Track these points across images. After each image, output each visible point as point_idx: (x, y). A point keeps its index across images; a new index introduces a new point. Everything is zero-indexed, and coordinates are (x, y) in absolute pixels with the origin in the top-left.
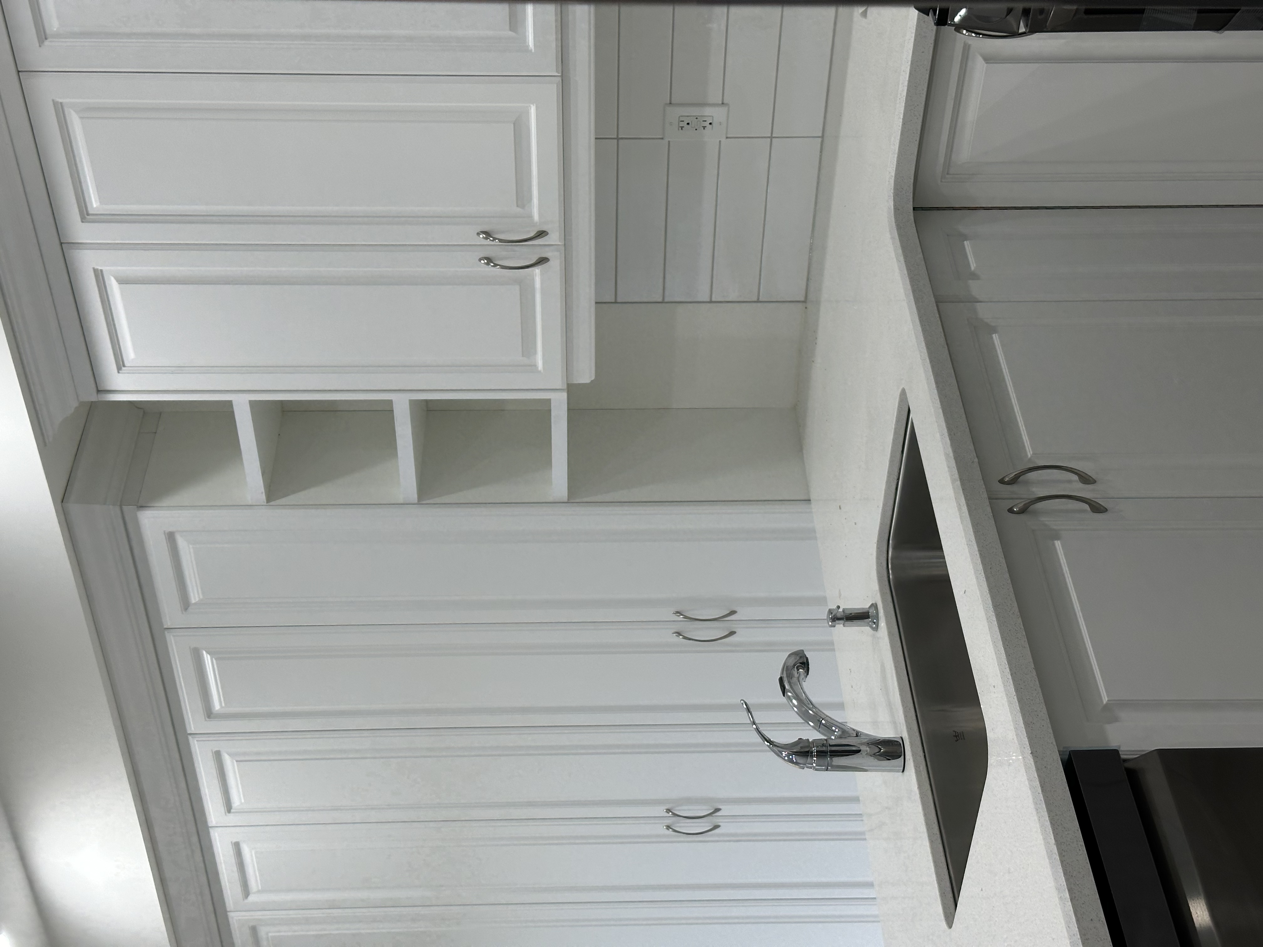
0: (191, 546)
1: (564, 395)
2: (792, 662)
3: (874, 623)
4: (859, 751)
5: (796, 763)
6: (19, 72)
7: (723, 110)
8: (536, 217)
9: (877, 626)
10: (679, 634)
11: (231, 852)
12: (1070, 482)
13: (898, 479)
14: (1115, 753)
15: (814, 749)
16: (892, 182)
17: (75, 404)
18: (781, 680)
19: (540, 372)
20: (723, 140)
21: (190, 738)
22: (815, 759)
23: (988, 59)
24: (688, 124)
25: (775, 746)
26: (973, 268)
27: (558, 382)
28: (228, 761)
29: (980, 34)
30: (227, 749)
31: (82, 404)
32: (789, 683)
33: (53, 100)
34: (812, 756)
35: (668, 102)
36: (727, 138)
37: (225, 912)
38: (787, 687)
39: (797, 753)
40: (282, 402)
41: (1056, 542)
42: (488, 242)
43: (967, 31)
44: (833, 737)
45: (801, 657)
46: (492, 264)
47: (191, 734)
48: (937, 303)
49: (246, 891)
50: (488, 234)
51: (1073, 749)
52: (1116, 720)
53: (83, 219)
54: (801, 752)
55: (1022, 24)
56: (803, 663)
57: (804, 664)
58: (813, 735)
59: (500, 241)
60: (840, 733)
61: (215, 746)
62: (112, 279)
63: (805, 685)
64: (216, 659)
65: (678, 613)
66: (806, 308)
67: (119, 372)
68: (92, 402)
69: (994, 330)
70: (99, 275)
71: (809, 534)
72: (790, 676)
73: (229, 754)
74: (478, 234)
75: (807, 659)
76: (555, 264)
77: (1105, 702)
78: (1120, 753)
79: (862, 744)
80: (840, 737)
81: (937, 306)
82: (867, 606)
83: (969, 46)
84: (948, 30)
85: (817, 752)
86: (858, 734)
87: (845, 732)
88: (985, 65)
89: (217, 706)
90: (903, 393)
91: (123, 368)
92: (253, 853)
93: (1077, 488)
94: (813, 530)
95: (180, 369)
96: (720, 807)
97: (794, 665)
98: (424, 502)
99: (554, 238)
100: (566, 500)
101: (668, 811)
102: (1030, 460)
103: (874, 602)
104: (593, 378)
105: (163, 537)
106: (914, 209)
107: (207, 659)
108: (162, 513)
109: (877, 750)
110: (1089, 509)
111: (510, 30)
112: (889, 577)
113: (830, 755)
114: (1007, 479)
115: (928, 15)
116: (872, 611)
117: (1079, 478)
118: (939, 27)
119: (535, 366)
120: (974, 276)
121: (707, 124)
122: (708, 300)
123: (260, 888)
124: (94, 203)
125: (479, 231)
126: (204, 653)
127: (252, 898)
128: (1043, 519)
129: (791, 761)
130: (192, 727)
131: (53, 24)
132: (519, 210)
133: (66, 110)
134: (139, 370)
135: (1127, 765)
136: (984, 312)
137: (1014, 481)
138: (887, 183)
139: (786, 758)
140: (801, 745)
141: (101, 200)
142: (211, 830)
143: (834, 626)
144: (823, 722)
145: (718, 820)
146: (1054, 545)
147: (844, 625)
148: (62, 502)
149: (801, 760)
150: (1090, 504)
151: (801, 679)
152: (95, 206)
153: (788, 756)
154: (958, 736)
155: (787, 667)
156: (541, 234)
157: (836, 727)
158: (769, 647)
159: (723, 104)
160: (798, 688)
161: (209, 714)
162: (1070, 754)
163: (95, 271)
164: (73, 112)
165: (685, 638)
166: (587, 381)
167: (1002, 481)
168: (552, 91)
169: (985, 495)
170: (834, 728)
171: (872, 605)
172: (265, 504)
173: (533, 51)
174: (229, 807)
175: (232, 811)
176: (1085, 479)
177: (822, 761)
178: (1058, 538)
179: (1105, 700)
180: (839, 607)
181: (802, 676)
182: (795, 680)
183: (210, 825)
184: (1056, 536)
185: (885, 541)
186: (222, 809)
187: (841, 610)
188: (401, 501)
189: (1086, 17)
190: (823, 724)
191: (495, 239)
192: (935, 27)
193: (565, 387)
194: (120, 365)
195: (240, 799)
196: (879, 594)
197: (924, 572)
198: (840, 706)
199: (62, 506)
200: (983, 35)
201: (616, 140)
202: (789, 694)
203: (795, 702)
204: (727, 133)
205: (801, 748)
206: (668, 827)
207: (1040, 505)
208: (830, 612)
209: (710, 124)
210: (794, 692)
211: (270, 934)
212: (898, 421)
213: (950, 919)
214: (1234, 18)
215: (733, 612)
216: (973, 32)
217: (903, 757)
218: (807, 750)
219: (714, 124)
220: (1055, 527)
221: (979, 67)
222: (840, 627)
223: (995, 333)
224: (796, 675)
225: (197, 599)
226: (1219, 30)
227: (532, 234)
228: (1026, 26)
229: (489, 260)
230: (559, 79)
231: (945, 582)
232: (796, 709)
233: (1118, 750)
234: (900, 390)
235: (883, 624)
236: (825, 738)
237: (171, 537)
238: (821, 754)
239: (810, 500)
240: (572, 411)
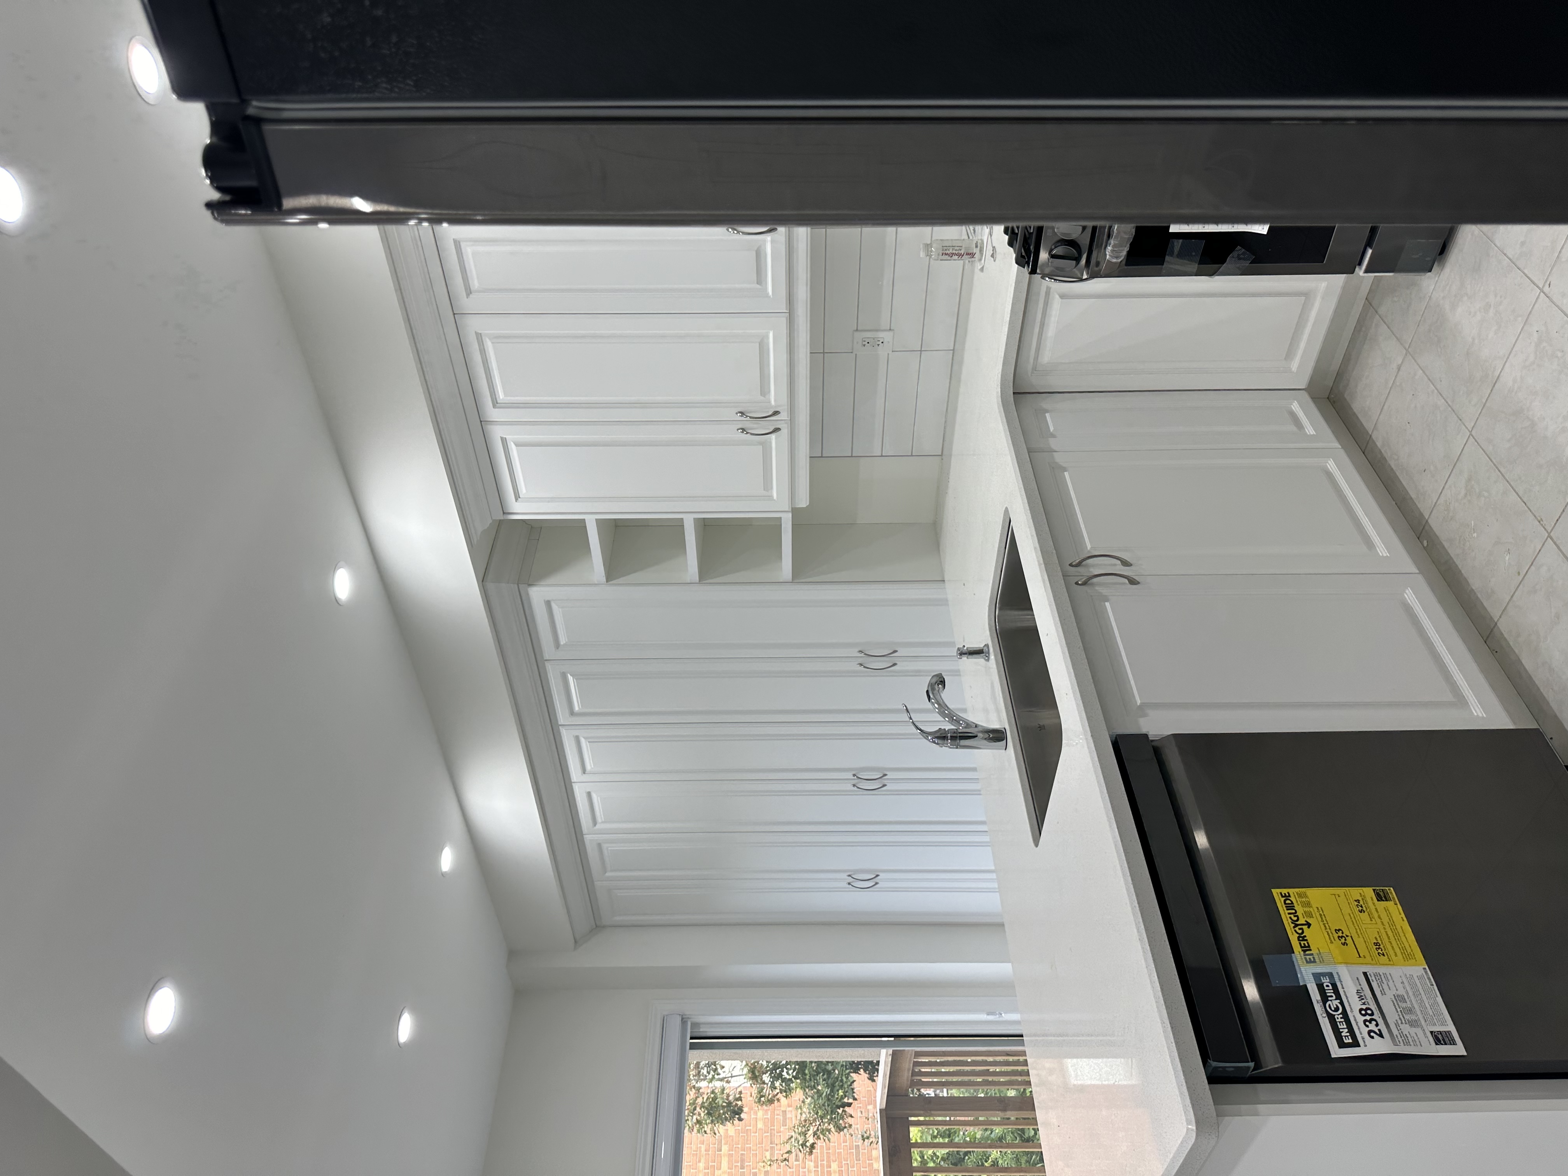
0: (560, 610)
1: (790, 515)
2: (934, 680)
3: (987, 656)
4: (977, 736)
5: (938, 744)
6: (454, 314)
7: (891, 333)
8: (773, 403)
9: (989, 658)
10: (861, 665)
11: (585, 795)
12: (1115, 565)
13: (1003, 565)
14: (1146, 736)
15: (949, 735)
16: (1000, 376)
17: (491, 521)
18: (927, 692)
19: (775, 500)
20: (890, 352)
21: (560, 727)
22: (949, 741)
23: (1062, 296)
24: (868, 343)
25: (924, 733)
26: (1051, 431)
27: (787, 507)
28: (583, 740)
29: (1057, 280)
30: (582, 734)
31: (494, 521)
32: (933, 693)
33: (476, 332)
34: (947, 740)
35: (856, 329)
36: (893, 351)
37: (582, 834)
38: (931, 696)
39: (938, 738)
40: (615, 520)
41: (1106, 603)
42: (743, 418)
43: (1049, 278)
44: (961, 728)
45: (940, 678)
46: (745, 432)
47: (560, 725)
48: (1029, 452)
49: (595, 823)
50: (742, 413)
51: (1118, 734)
52: (1145, 715)
53: (494, 407)
54: (941, 737)
55: (1085, 273)
56: (941, 681)
57: (943, 682)
58: (948, 726)
59: (750, 417)
60: (965, 725)
61: (576, 733)
62: (512, 443)
63: (942, 695)
64: (576, 679)
65: (861, 652)
66: (942, 459)
67: (516, 501)
68: (500, 520)
69: (1065, 469)
70: (504, 441)
71: (944, 602)
72: (933, 689)
73: (584, 738)
74: (737, 413)
75: (944, 679)
76: (785, 432)
77: (1138, 704)
78: (1149, 736)
79: (979, 732)
80: (965, 728)
81: (1029, 454)
82: (982, 646)
83: (1050, 288)
84: (1037, 277)
85: (951, 737)
86: (976, 726)
87: (968, 724)
88: (1060, 300)
89: (576, 708)
90: (1006, 510)
91: (519, 499)
92: (599, 798)
93: (1120, 569)
94: (947, 600)
95: (552, 500)
96: (886, 773)
97: (936, 683)
98: (704, 582)
99: (784, 416)
100: (791, 580)
101: (854, 775)
102: (1089, 552)
103: (986, 643)
104: (808, 504)
105: (544, 603)
106: (1014, 393)
107: (570, 678)
108: (542, 589)
109: (988, 736)
110: (1127, 582)
111: (757, 283)
112: (996, 627)
113: (960, 739)
114: (1074, 564)
115: (1024, 268)
116: (985, 649)
117: (1121, 562)
118: (1031, 275)
119: (772, 496)
120: (1053, 436)
121: (880, 343)
122: (880, 455)
123: (603, 820)
124: (501, 396)
125: (737, 412)
126: (569, 675)
127: (598, 826)
128: (1097, 588)
129: (934, 742)
130: (561, 721)
131: (475, 284)
132: (762, 398)
133: (483, 338)
134: (530, 500)
135: (1153, 744)
136: (1059, 458)
137: (1079, 564)
138: (996, 377)
139: (931, 740)
140: (941, 732)
141: (506, 395)
142: (573, 784)
143: (961, 658)
144: (955, 718)
145: (885, 782)
146: (1105, 605)
147: (967, 658)
148: (483, 581)
149: (940, 742)
150: (1128, 579)
151: (940, 691)
152: (501, 398)
153: (932, 739)
154: (1041, 727)
155: (931, 684)
156: (776, 413)
157: (963, 721)
158: (917, 673)
159: (890, 329)
160: (938, 697)
161: (572, 713)
162: (1116, 737)
163: (502, 438)
164: (488, 340)
165: (865, 667)
166: (805, 506)
167: (1071, 565)
168: (783, 321)
169: (1060, 574)
170: (961, 722)
171: (985, 645)
172: (606, 583)
173: (771, 297)
174: (584, 771)
175: (586, 772)
176: (1125, 563)
177: (953, 742)
178: (1107, 601)
179: (1139, 702)
180: (964, 646)
181: (941, 689)
182: (936, 692)
183: (573, 781)
184: (1107, 599)
185: (993, 605)
186: (580, 771)
187: (965, 648)
188: (689, 582)
189: (1126, 267)
190: (954, 720)
191: (747, 416)
192: (1029, 275)
193: (791, 510)
194: (517, 497)
195: (591, 766)
196: (990, 639)
197: (1019, 624)
198: (965, 710)
199: (483, 584)
200: (1059, 280)
201: (822, 354)
202: (933, 701)
203: (936, 705)
204: (893, 349)
205: (941, 734)
206: (854, 785)
207: (1095, 580)
208: (959, 649)
209: (882, 342)
210: (936, 699)
211: (609, 849)
212: (1003, 527)
213: (1036, 843)
214: (1221, 268)
215: (895, 651)
216: (1053, 279)
217: (1005, 740)
218: (944, 735)
219: (884, 343)
220: (1106, 594)
221: (1056, 303)
222: (964, 658)
223: (1066, 471)
224: (937, 689)
225: (564, 642)
226: (1212, 275)
227: (770, 413)
228: (1088, 274)
229: (743, 430)
230: (788, 314)
231: (1035, 630)
232: (937, 710)
233: (1146, 734)
234: (1004, 509)
235: (992, 657)
236: (956, 728)
237: (548, 604)
238: (953, 738)
239: (944, 581)
240: (795, 526)
